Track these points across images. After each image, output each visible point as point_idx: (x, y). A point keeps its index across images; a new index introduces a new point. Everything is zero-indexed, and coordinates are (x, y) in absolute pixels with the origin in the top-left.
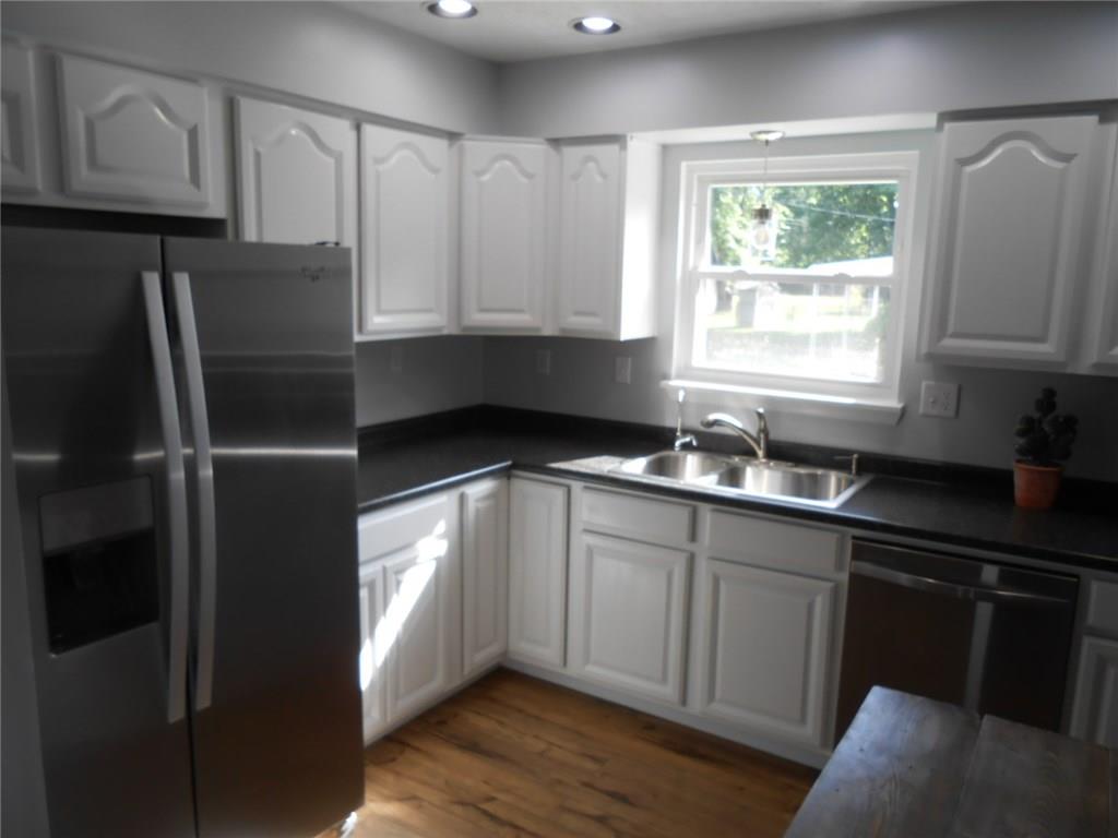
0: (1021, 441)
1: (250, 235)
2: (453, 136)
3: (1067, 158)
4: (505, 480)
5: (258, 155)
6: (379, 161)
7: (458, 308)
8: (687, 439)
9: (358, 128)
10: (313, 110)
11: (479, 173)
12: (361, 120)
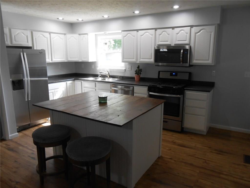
0: (135, 72)
1: (35, 48)
2: (65, 34)
3: (134, 36)
4: (74, 81)
5: (36, 39)
6: (53, 38)
7: (67, 58)
8: (100, 76)
9: (50, 34)
10: (43, 32)
11: (69, 39)
12: (50, 33)
